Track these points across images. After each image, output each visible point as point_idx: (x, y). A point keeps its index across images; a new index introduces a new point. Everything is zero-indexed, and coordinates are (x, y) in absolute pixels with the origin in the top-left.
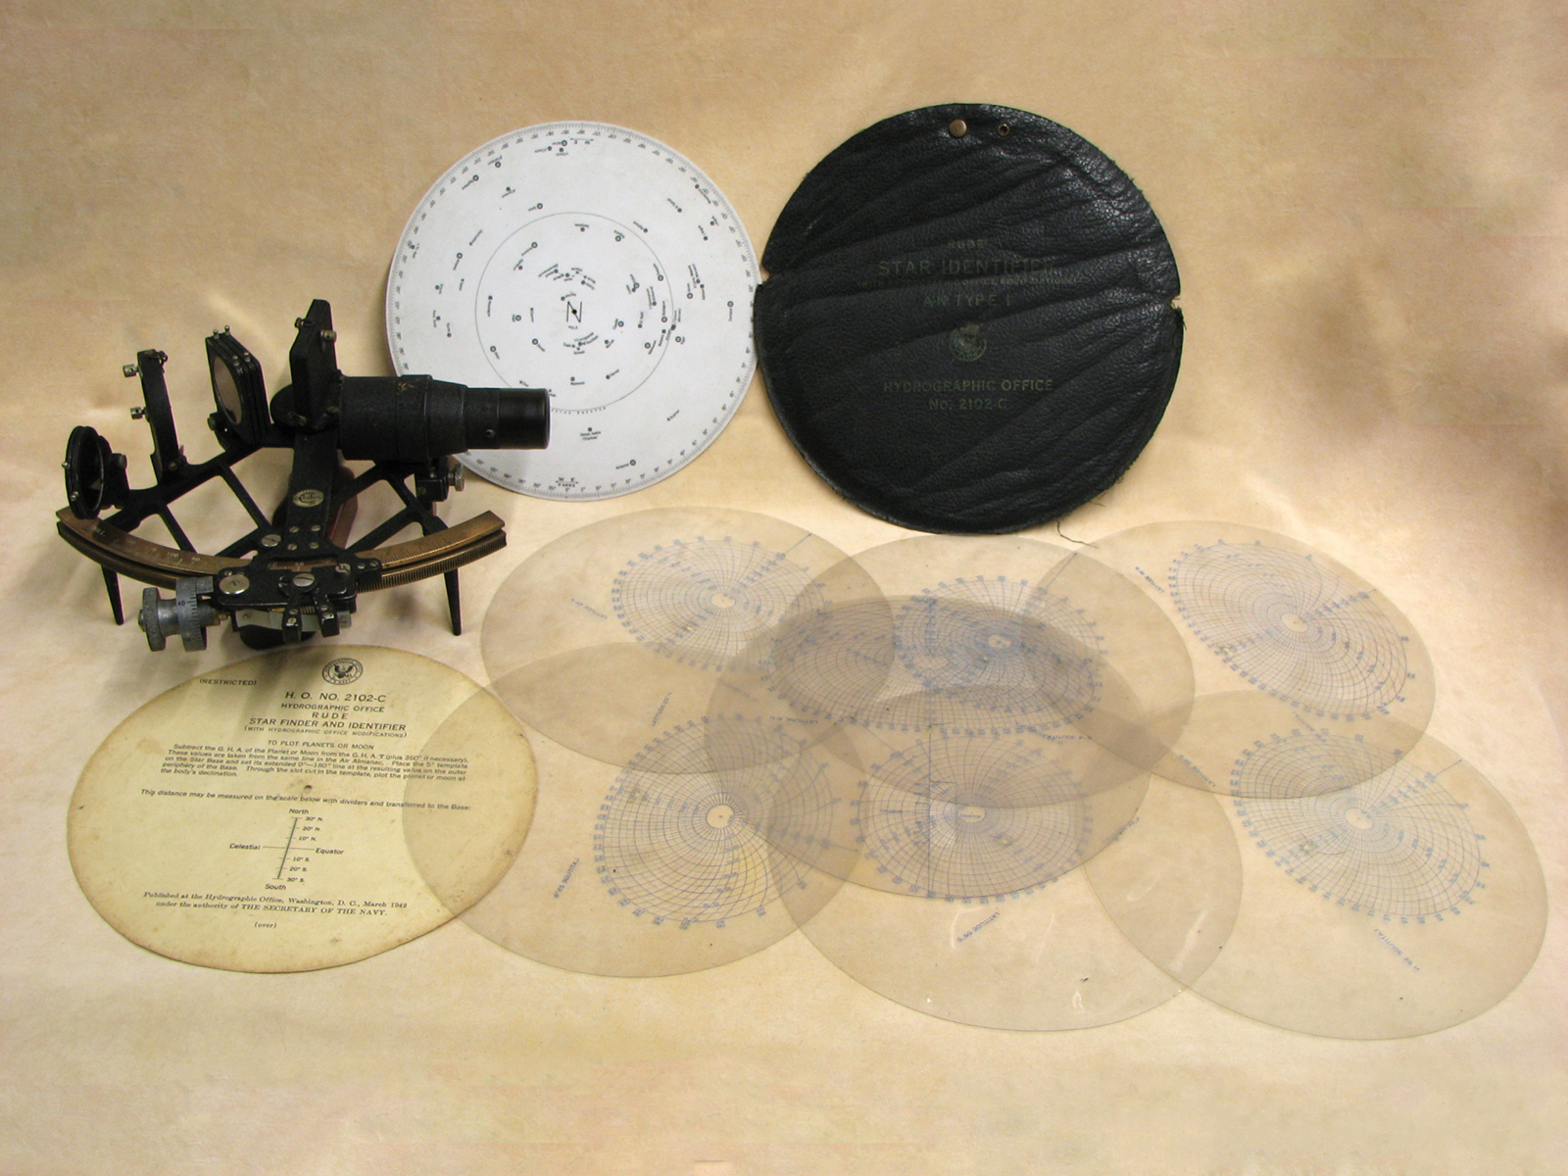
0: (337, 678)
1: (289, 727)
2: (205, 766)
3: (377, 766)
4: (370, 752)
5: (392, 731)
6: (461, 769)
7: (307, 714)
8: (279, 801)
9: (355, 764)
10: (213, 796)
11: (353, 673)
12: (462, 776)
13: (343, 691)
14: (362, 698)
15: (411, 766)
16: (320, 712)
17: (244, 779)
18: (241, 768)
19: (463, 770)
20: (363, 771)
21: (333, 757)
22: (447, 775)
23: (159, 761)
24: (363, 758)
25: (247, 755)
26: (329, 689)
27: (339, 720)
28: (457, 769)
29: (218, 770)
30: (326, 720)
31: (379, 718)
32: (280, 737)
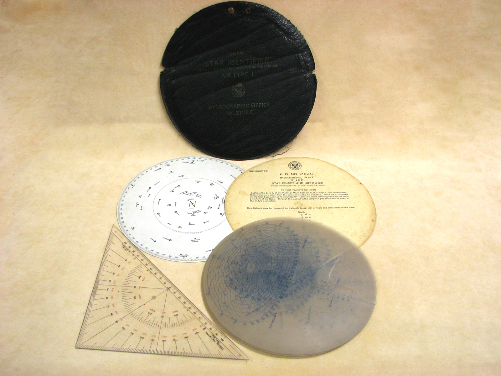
0: (294, 168)
1: (285, 185)
2: (264, 199)
3: (320, 196)
4: (316, 192)
5: (319, 184)
6: (347, 196)
7: (289, 180)
8: (293, 210)
9: (312, 196)
10: (271, 208)
11: (298, 166)
12: (348, 198)
13: (298, 172)
14: (305, 174)
15: (330, 196)
16: (294, 179)
17: (279, 202)
18: (276, 199)
19: (348, 196)
20: (316, 198)
21: (305, 194)
22: (343, 197)
23: (248, 198)
24: (314, 194)
25: (276, 194)
26: (293, 172)
27: (301, 181)
28: (345, 196)
29: (269, 200)
30: (297, 182)
31: (314, 180)
32: (285, 188)
